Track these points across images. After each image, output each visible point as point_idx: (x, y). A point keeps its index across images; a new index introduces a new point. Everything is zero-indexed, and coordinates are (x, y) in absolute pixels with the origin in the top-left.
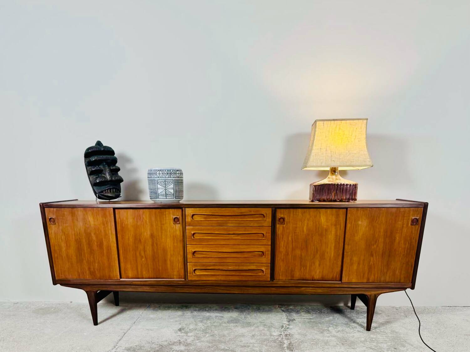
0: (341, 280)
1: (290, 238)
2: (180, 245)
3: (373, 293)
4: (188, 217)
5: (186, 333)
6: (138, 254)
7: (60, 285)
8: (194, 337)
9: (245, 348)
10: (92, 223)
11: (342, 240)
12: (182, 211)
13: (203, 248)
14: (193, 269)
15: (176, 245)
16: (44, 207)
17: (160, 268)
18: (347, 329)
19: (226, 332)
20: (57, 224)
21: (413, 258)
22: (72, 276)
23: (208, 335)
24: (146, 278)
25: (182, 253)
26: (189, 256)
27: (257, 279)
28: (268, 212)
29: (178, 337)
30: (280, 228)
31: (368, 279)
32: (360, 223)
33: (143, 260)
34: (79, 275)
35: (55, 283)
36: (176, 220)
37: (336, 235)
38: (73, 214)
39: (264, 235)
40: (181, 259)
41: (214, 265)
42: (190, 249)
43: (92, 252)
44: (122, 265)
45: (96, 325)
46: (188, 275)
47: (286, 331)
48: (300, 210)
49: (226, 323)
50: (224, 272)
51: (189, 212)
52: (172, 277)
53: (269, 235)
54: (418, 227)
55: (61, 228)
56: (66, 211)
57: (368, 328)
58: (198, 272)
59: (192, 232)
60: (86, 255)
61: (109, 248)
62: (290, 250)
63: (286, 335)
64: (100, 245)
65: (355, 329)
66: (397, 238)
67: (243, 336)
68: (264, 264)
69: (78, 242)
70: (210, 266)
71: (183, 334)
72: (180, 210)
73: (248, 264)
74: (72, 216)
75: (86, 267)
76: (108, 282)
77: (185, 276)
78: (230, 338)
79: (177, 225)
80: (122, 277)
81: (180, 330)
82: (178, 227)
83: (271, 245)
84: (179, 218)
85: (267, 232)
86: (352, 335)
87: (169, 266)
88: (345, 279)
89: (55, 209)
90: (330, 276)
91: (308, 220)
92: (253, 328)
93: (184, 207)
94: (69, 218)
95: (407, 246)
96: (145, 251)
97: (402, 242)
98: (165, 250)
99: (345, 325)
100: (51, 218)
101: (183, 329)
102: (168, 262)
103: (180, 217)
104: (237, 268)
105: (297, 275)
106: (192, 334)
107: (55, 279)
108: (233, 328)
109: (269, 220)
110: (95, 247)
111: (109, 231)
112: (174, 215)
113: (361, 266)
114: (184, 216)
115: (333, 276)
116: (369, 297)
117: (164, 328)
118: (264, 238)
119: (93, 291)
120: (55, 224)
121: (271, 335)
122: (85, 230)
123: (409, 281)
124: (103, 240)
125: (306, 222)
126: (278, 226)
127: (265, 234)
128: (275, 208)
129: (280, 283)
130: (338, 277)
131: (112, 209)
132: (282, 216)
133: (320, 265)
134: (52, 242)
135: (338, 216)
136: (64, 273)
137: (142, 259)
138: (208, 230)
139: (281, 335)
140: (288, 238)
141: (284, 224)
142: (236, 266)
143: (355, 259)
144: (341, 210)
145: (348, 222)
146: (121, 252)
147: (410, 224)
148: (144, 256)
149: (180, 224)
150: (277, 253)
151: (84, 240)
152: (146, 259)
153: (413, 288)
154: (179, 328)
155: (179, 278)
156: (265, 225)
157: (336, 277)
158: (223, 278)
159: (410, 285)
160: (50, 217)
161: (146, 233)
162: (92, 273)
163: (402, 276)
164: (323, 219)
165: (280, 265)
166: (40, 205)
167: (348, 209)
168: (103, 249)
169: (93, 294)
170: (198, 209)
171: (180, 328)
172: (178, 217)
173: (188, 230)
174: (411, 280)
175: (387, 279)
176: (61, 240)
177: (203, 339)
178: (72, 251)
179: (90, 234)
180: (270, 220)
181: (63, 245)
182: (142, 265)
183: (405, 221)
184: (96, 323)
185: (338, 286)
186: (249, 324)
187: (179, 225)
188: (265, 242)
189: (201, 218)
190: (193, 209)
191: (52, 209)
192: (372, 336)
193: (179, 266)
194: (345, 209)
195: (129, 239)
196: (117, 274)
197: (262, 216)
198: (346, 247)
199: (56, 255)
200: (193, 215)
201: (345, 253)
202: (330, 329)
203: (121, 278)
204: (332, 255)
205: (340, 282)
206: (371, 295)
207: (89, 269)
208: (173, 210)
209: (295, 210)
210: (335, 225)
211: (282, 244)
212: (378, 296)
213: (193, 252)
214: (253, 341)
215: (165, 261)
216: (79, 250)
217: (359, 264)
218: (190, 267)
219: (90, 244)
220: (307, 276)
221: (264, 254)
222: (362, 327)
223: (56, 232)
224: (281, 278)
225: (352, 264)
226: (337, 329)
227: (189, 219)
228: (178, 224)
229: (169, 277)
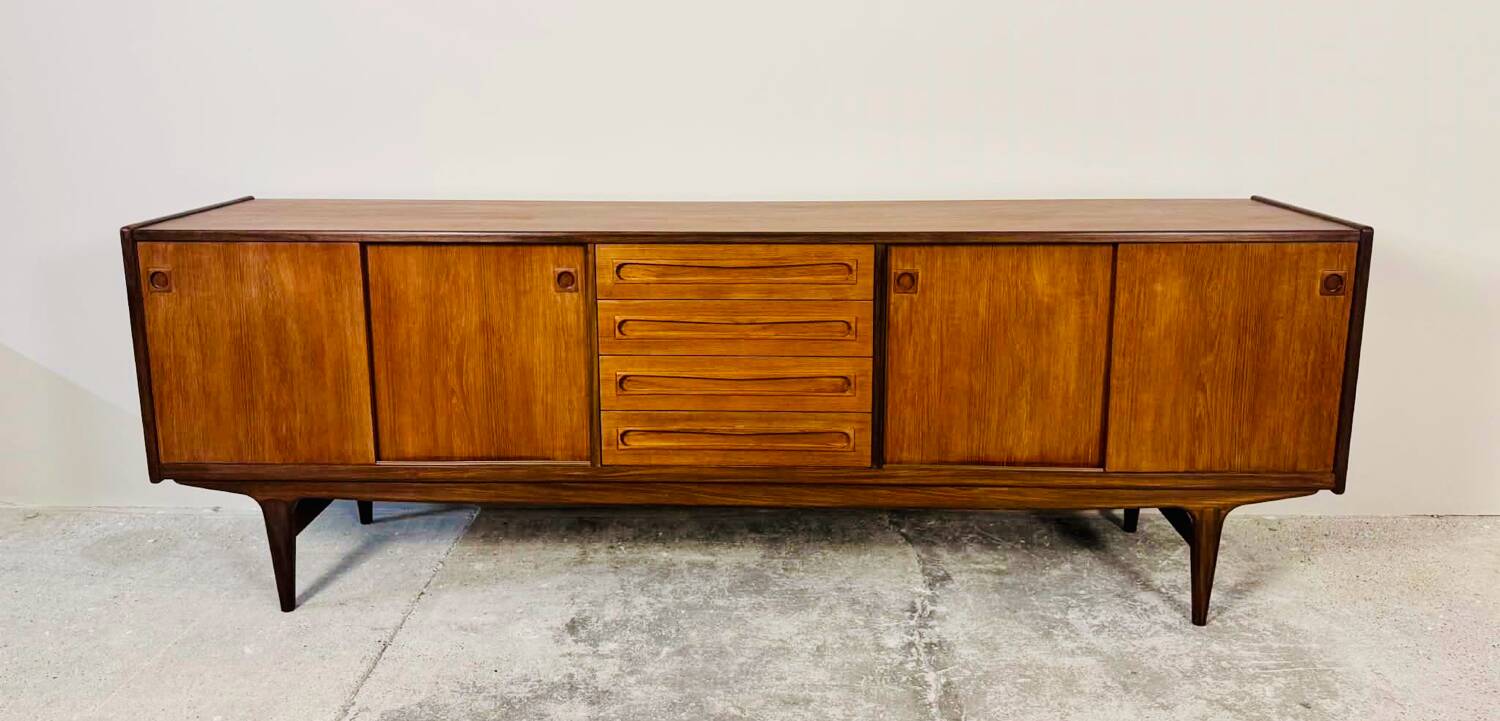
0: (1102, 463)
1: (934, 337)
2: (579, 357)
3: (1211, 503)
4: (605, 271)
5: (594, 641)
6: (437, 381)
7: (177, 481)
8: (618, 662)
9: (796, 709)
10: (290, 287)
11: (1102, 341)
12: (586, 252)
13: (651, 365)
14: (620, 432)
15: (563, 355)
16: (134, 239)
17: (511, 427)
18: (1129, 619)
19: (727, 636)
20: (174, 291)
21: (1335, 395)
22: (217, 455)
23: (666, 650)
24: (462, 459)
25: (582, 380)
26: (608, 391)
27: (829, 461)
28: (866, 255)
29: (566, 660)
30: (898, 301)
31: (1192, 460)
32: (1159, 288)
33: (454, 401)
34: (239, 451)
35: (157, 474)
36: (564, 280)
37: (1083, 327)
38: (229, 264)
39: (850, 328)
40: (578, 397)
41: (689, 419)
42: (610, 368)
43: (285, 376)
44: (385, 415)
45: (288, 611)
46: (603, 448)
47: (925, 626)
48: (964, 251)
49: (727, 593)
50: (721, 438)
51: (607, 255)
52: (548, 453)
53: (867, 328)
54: (1343, 301)
55: (187, 302)
56: (207, 252)
57: (1199, 616)
58: (636, 440)
59: (618, 319)
60: (266, 387)
61: (342, 364)
62: (934, 371)
63: (929, 646)
64: (315, 357)
65: (1153, 617)
66: (1280, 335)
67: (783, 650)
68: (853, 417)
69: (242, 349)
70: (675, 420)
71: (581, 648)
72: (578, 252)
73: (800, 415)
74: (227, 266)
75: (263, 422)
76: (337, 472)
77: (594, 452)
78: (742, 664)
79: (567, 294)
80: (385, 453)
81: (572, 627)
82: (572, 300)
83: (874, 357)
84: (574, 274)
85: (861, 314)
86: (1148, 643)
87: (539, 420)
88: (1115, 462)
89: (171, 246)
90: (1068, 452)
91: (993, 279)
92: (814, 616)
93: (591, 243)
94: (216, 271)
95: (1312, 357)
96: (460, 375)
97: (1297, 346)
98: (526, 373)
99: (1118, 600)
100: (156, 273)
101: (584, 622)
102: (538, 409)
103: (576, 272)
104: (762, 427)
105: (960, 447)
106: (612, 646)
107: (159, 462)
108: (749, 614)
109: (867, 282)
110: (296, 362)
111: (343, 313)
112: (559, 266)
113: (1166, 421)
114: (590, 268)
115: (1077, 448)
116: (1197, 515)
117: (519, 619)
118: (848, 337)
119: (286, 502)
120: (169, 291)
121: (880, 648)
122: (265, 310)
123: (1326, 466)
124: (325, 340)
125: (985, 286)
126: (894, 297)
127: (853, 325)
128: (884, 245)
129: (904, 474)
130: (1093, 454)
131: (358, 244)
132: (908, 267)
133: (1031, 418)
134: (156, 346)
135: (1086, 267)
136: (187, 443)
137: (449, 399)
138: (671, 310)
139: (911, 644)
140: (928, 332)
141: (916, 292)
142: (760, 420)
143: (1147, 398)
144: (1097, 250)
145: (1120, 284)
146: (381, 377)
147: (1318, 293)
148: (457, 389)
149: (577, 290)
150: (892, 381)
151: (261, 344)
152: (465, 400)
153: (1339, 488)
154: (568, 621)
155: (574, 458)
156: (851, 295)
157: (1087, 452)
158: (716, 459)
159: (1331, 479)
160: (152, 270)
161: (468, 320)
162: (281, 444)
163: (1301, 452)
164: (1040, 279)
165: (904, 420)
166: (122, 233)
167: (1120, 246)
168: (322, 370)
169: (282, 510)
170: (637, 247)
171: (573, 621)
172: (572, 270)
173: (604, 310)
174: (1330, 461)
175: (1254, 462)
176: (184, 342)
177: (649, 669)
178: (220, 377)
179: (283, 321)
180: (871, 281)
181: (192, 355)
182: (450, 417)
183: (1301, 281)
184: (288, 602)
185: (1094, 482)
186: (800, 600)
187: (575, 295)
188: (853, 348)
189: (649, 276)
190: (620, 247)
191: (161, 245)
192: (1216, 647)
193: (571, 420)
194: (1111, 248)
195: (409, 337)
196: (367, 445)
197: (845, 267)
198: (1117, 361)
199: (166, 388)
200: (620, 267)
201: (1114, 382)
202: (1072, 615)
203: (378, 457)
204: (1072, 387)
205: (1102, 470)
206: (1202, 512)
207: (274, 430)
208: (555, 248)
209: (948, 249)
210: (1080, 294)
211: (909, 353)
212: (1226, 514)
213: (619, 378)
214: (819, 675)
215: (527, 403)
216: (244, 368)
217: (1159, 416)
218: (609, 427)
219: (279, 354)
220: (993, 453)
221: (849, 384)
222: (1176, 610)
223: (170, 316)
224: (905, 456)
225: (1135, 415)
226: (1095, 618)
227: (605, 279)
228: (570, 291)
229: (539, 454)
